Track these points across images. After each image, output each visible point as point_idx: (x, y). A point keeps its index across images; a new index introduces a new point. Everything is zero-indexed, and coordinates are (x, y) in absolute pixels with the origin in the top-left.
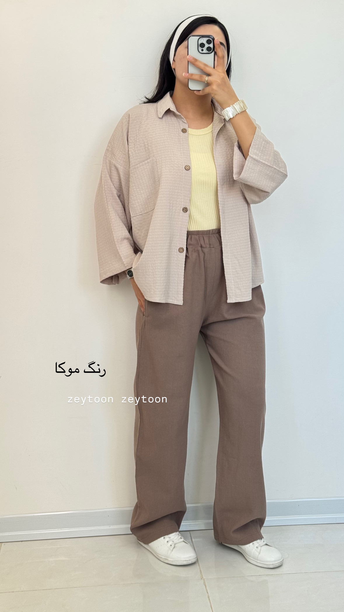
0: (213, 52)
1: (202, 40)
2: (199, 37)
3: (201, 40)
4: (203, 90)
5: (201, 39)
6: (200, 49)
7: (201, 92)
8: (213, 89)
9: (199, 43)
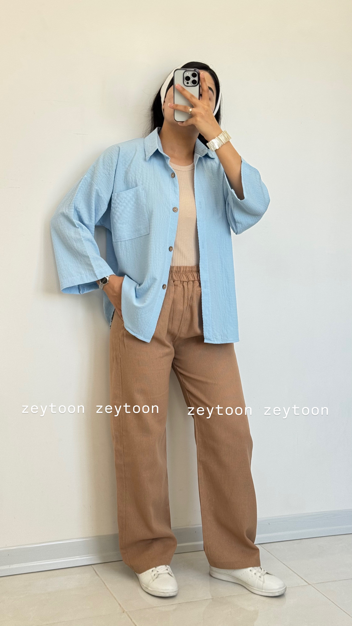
0: (198, 85)
2: (184, 71)
4: (187, 121)
6: (186, 82)
7: (184, 123)
8: (196, 121)
9: (184, 76)
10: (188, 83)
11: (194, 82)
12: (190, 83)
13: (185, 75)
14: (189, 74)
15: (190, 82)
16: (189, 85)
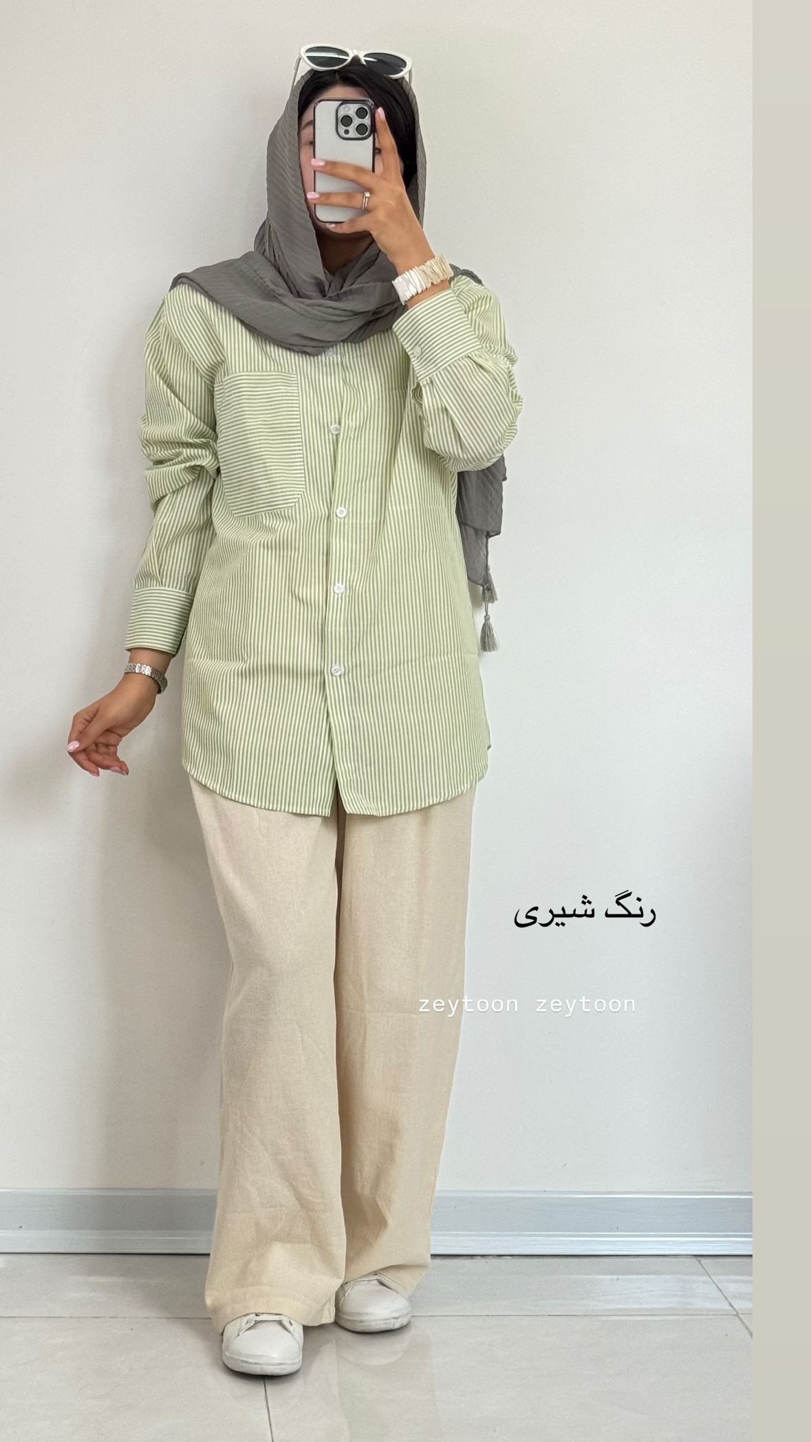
1: (347, 109)
2: (340, 103)
3: (344, 108)
5: (346, 107)
6: (342, 129)
9: (339, 115)
10: (347, 132)
11: (361, 129)
12: (353, 133)
13: (342, 113)
14: (351, 110)
15: (352, 128)
16: (350, 135)
